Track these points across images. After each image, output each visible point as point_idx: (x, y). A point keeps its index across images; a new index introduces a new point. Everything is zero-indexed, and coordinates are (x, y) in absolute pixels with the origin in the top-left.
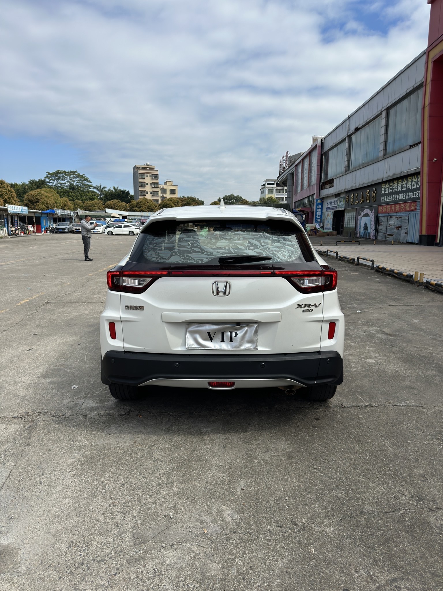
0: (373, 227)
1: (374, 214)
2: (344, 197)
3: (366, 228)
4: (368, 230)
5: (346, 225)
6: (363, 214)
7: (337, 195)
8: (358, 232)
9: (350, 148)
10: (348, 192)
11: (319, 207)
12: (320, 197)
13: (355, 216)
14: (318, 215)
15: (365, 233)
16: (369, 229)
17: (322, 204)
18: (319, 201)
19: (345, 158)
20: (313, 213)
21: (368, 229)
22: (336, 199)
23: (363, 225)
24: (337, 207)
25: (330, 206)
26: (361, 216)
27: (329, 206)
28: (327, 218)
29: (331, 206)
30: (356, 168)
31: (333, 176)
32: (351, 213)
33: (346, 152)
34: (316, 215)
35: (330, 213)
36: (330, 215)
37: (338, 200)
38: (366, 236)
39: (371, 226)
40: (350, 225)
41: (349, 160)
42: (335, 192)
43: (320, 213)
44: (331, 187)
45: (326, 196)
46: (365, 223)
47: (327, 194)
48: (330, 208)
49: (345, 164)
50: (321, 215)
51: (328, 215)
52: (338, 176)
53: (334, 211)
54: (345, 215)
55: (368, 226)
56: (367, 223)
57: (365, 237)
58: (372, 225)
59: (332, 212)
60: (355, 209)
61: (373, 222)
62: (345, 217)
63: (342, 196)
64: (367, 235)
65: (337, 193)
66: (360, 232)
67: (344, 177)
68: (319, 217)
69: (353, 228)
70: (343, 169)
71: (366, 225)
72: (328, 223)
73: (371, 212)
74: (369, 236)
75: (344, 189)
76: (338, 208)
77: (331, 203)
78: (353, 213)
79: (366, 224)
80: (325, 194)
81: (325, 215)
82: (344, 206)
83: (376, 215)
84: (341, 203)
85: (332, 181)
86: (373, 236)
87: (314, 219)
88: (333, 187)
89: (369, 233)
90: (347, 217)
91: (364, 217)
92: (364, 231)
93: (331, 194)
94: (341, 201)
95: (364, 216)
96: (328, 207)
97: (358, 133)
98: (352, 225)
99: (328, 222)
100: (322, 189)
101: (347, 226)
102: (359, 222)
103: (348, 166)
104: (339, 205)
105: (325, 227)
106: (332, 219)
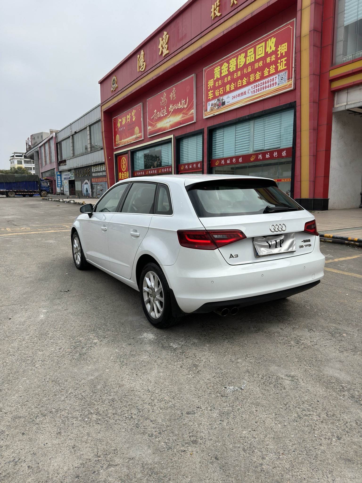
2: (73, 172)
5: (76, 189)
6: (85, 182)
7: (70, 170)
9: (73, 143)
10: (76, 169)
11: (59, 177)
12: (59, 171)
16: (88, 191)
17: (61, 175)
18: (58, 173)
19: (71, 148)
20: (55, 181)
22: (69, 173)
26: (84, 184)
27: (65, 177)
28: (65, 185)
30: (78, 155)
31: (66, 158)
32: (78, 182)
33: (71, 145)
34: (58, 183)
35: (66, 181)
40: (79, 189)
41: (73, 150)
42: (67, 168)
43: (60, 181)
44: (65, 165)
45: (63, 170)
47: (63, 169)
49: (72, 152)
50: (61, 183)
51: (66, 183)
52: (68, 159)
53: (69, 181)
54: (75, 183)
65: (69, 169)
67: (72, 159)
68: (60, 184)
70: (72, 155)
72: (66, 188)
74: (89, 195)
75: (72, 167)
77: (66, 175)
79: (87, 189)
80: (62, 169)
81: (63, 182)
84: (72, 176)
85: (65, 161)
87: (57, 185)
88: (66, 165)
92: (86, 193)
93: (65, 169)
94: (72, 174)
97: (77, 134)
100: (59, 166)
103: (74, 154)
104: (71, 177)
105: (64, 190)
106: (68, 185)
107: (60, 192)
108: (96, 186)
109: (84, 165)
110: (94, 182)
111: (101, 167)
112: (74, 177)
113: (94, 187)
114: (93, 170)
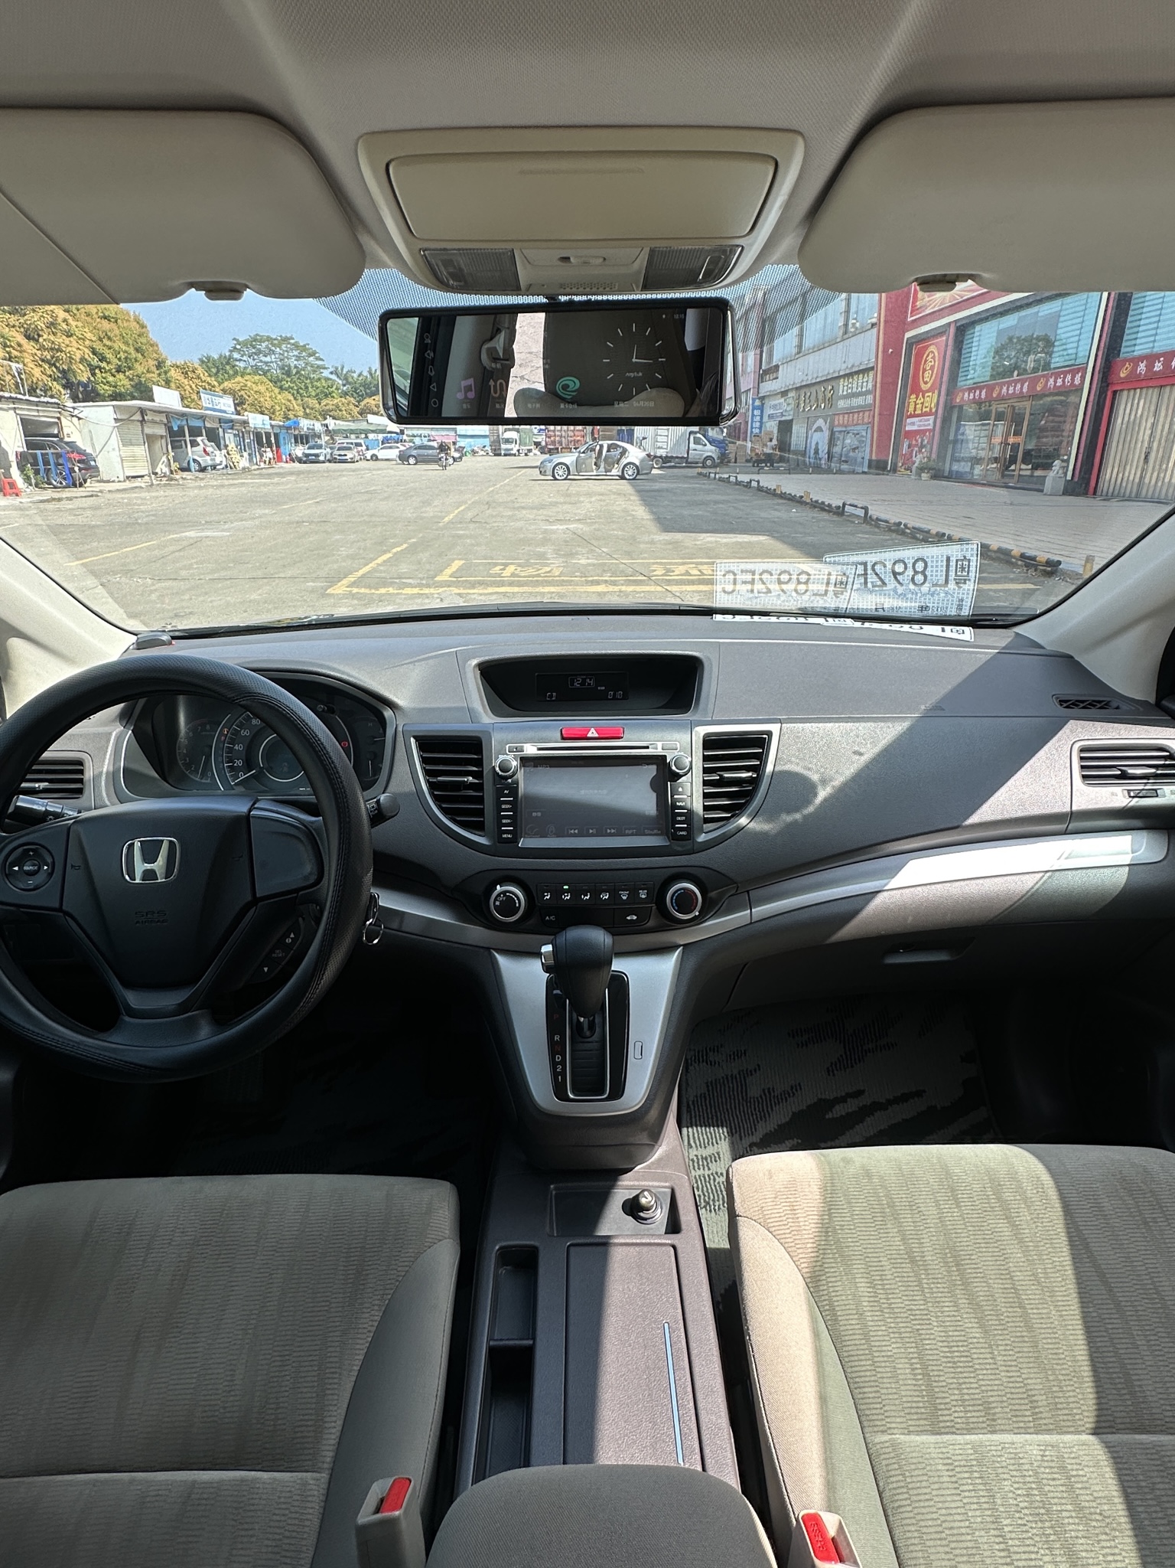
5: (794, 446)
6: (815, 426)
12: (762, 396)
16: (821, 452)
17: (761, 408)
18: (757, 403)
20: (747, 422)
22: (783, 400)
26: (813, 430)
30: (809, 349)
31: (780, 360)
35: (773, 424)
41: (801, 334)
42: (781, 387)
43: (760, 425)
44: (775, 379)
45: (769, 394)
47: (769, 390)
48: (774, 415)
49: (796, 340)
51: (771, 428)
52: (785, 361)
54: (793, 428)
63: (791, 394)
67: (793, 362)
70: (795, 351)
71: (817, 443)
74: (819, 463)
75: (792, 383)
77: (774, 407)
81: (765, 427)
84: (789, 408)
85: (777, 367)
87: (749, 434)
88: (777, 378)
93: (774, 391)
100: (764, 382)
103: (800, 346)
104: (786, 411)
106: (776, 435)
108: (841, 438)
109: (821, 377)
110: (839, 425)
111: (865, 380)
112: (792, 413)
113: (838, 439)
114: (841, 391)
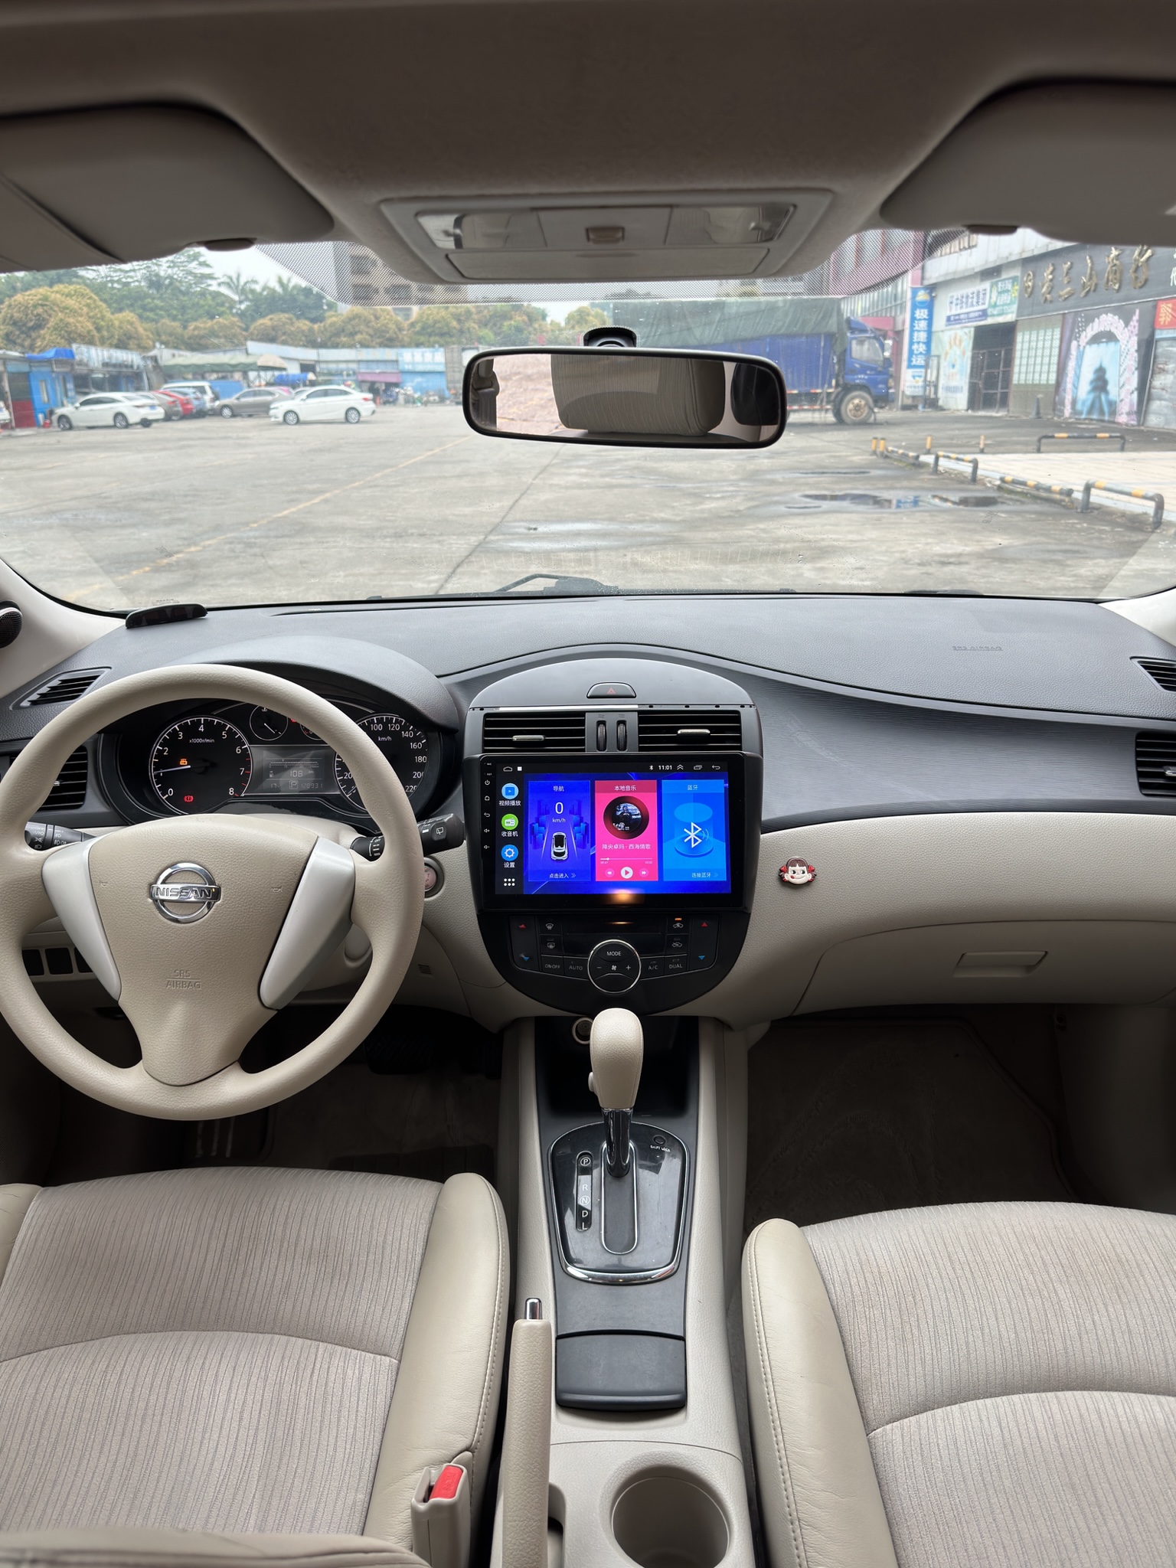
0: (1128, 379)
1: (1136, 331)
2: (1014, 278)
3: (1100, 382)
4: (1107, 393)
5: (1016, 377)
7: (988, 274)
8: (1068, 398)
10: (1030, 261)
11: (921, 314)
13: (1057, 343)
14: (918, 343)
15: (1097, 405)
18: (922, 296)
21: (1109, 388)
23: (1088, 375)
24: (989, 312)
25: (959, 312)
27: (956, 311)
28: (947, 354)
29: (965, 310)
32: (1042, 333)
36: (960, 341)
37: (992, 287)
38: (1102, 412)
39: (1120, 376)
40: (1037, 376)
42: (980, 261)
46: (1097, 365)
48: (962, 317)
50: (928, 343)
53: (978, 328)
54: (1017, 339)
55: (1108, 376)
56: (1104, 365)
57: (1095, 417)
58: (1127, 374)
59: (966, 330)
60: (1060, 317)
61: (1132, 360)
62: (1018, 346)
63: (1007, 274)
64: (1106, 409)
65: (988, 266)
66: (1074, 402)
68: (922, 348)
69: (1047, 385)
72: (955, 370)
73: (1127, 324)
76: (993, 315)
77: (963, 300)
78: (1049, 332)
80: (941, 273)
82: (1015, 307)
83: (1146, 336)
86: (1128, 414)
89: (1112, 405)
90: (1026, 345)
91: (1095, 346)
92: (1091, 396)
93: (965, 270)
94: (1000, 293)
95: (1096, 339)
96: (954, 312)
98: (1044, 377)
99: (953, 366)
101: (1023, 377)
102: (1072, 364)
104: (995, 306)
105: (942, 383)
106: (969, 354)
107: (919, 392)
